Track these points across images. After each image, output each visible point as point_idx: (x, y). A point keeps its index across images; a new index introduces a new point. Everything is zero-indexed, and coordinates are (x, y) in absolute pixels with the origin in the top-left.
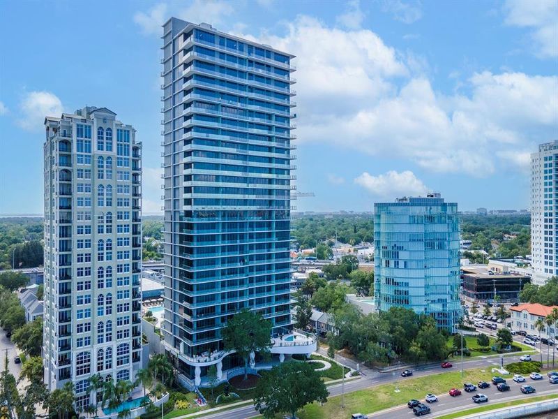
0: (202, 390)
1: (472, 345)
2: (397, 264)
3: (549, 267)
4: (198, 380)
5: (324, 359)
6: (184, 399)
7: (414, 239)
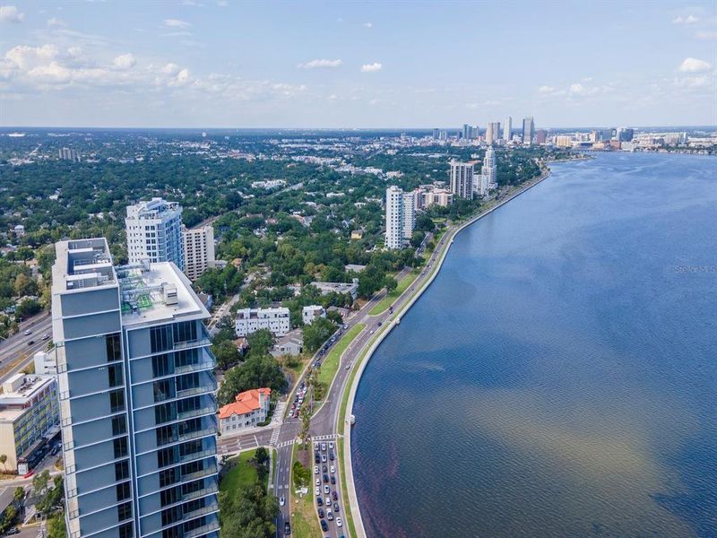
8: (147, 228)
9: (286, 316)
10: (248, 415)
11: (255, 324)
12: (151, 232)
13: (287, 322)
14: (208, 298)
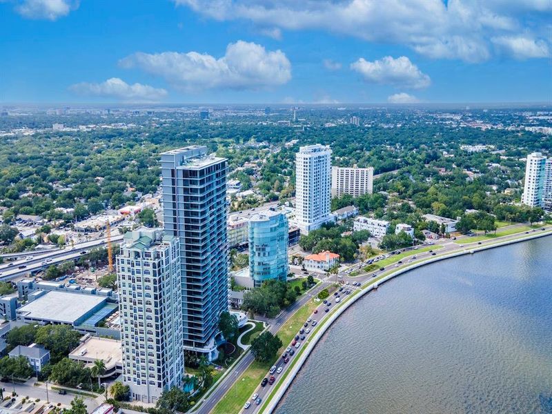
0: (213, 362)
1: (300, 287)
2: (264, 254)
3: (305, 219)
4: (210, 359)
5: (249, 321)
6: (212, 370)
7: (273, 239)
8: (304, 159)
9: (385, 226)
10: (319, 262)
11: (365, 227)
12: (306, 161)
13: (384, 230)
14: (354, 209)
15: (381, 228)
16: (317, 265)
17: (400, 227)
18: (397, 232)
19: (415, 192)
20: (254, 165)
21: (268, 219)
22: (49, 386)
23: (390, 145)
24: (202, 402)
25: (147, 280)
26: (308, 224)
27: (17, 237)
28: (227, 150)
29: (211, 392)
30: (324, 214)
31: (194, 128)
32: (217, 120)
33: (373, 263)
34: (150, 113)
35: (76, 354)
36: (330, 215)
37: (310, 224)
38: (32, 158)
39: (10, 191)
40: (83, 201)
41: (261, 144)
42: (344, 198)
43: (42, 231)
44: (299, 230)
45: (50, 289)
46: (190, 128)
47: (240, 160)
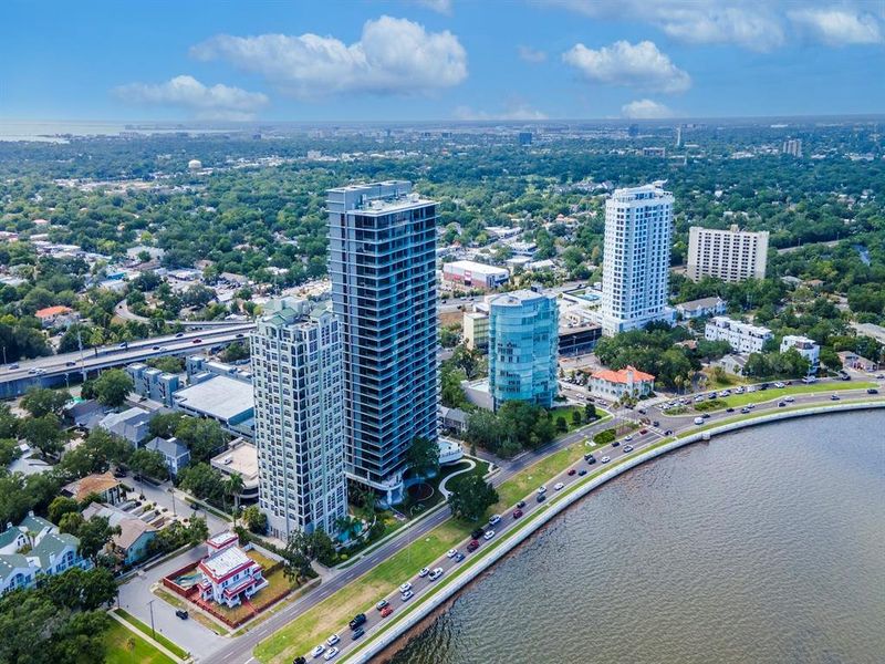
0: (393, 506)
1: (569, 420)
2: (510, 359)
4: (390, 500)
5: (467, 458)
6: (388, 518)
7: (526, 337)
8: (619, 210)
9: (761, 337)
10: (614, 384)
11: (724, 336)
12: (620, 214)
13: (759, 345)
14: (719, 303)
15: (754, 339)
16: (611, 388)
17: (791, 341)
18: (784, 348)
19: (858, 281)
20: (572, 220)
21: (519, 304)
22: (182, 496)
23: (849, 192)
24: (359, 559)
25: (285, 370)
26: (619, 320)
27: (213, 302)
28: (539, 195)
29: (376, 548)
30: (655, 307)
31: (501, 160)
32: (543, 146)
33: (718, 399)
34: (445, 135)
35: (219, 461)
36: (668, 309)
37: (622, 321)
38: (265, 198)
39: (221, 241)
40: (305, 260)
41: (600, 186)
42: (706, 283)
43: (240, 296)
44: (599, 330)
45: (219, 372)
46: (496, 159)
47: (551, 212)
